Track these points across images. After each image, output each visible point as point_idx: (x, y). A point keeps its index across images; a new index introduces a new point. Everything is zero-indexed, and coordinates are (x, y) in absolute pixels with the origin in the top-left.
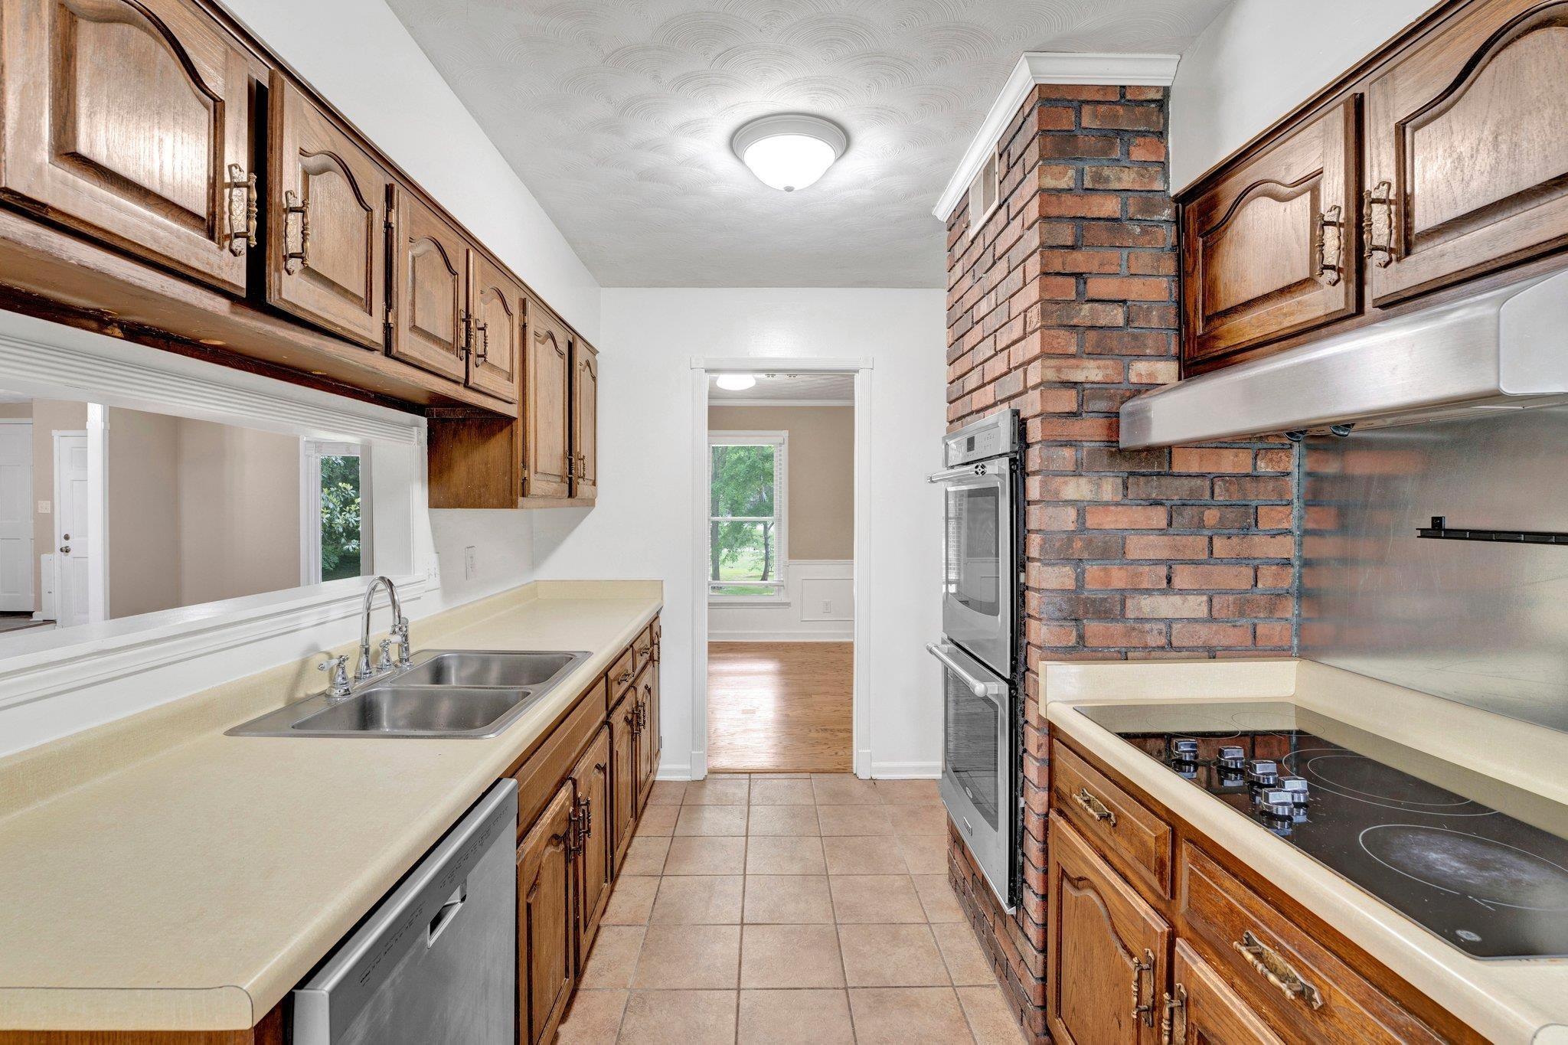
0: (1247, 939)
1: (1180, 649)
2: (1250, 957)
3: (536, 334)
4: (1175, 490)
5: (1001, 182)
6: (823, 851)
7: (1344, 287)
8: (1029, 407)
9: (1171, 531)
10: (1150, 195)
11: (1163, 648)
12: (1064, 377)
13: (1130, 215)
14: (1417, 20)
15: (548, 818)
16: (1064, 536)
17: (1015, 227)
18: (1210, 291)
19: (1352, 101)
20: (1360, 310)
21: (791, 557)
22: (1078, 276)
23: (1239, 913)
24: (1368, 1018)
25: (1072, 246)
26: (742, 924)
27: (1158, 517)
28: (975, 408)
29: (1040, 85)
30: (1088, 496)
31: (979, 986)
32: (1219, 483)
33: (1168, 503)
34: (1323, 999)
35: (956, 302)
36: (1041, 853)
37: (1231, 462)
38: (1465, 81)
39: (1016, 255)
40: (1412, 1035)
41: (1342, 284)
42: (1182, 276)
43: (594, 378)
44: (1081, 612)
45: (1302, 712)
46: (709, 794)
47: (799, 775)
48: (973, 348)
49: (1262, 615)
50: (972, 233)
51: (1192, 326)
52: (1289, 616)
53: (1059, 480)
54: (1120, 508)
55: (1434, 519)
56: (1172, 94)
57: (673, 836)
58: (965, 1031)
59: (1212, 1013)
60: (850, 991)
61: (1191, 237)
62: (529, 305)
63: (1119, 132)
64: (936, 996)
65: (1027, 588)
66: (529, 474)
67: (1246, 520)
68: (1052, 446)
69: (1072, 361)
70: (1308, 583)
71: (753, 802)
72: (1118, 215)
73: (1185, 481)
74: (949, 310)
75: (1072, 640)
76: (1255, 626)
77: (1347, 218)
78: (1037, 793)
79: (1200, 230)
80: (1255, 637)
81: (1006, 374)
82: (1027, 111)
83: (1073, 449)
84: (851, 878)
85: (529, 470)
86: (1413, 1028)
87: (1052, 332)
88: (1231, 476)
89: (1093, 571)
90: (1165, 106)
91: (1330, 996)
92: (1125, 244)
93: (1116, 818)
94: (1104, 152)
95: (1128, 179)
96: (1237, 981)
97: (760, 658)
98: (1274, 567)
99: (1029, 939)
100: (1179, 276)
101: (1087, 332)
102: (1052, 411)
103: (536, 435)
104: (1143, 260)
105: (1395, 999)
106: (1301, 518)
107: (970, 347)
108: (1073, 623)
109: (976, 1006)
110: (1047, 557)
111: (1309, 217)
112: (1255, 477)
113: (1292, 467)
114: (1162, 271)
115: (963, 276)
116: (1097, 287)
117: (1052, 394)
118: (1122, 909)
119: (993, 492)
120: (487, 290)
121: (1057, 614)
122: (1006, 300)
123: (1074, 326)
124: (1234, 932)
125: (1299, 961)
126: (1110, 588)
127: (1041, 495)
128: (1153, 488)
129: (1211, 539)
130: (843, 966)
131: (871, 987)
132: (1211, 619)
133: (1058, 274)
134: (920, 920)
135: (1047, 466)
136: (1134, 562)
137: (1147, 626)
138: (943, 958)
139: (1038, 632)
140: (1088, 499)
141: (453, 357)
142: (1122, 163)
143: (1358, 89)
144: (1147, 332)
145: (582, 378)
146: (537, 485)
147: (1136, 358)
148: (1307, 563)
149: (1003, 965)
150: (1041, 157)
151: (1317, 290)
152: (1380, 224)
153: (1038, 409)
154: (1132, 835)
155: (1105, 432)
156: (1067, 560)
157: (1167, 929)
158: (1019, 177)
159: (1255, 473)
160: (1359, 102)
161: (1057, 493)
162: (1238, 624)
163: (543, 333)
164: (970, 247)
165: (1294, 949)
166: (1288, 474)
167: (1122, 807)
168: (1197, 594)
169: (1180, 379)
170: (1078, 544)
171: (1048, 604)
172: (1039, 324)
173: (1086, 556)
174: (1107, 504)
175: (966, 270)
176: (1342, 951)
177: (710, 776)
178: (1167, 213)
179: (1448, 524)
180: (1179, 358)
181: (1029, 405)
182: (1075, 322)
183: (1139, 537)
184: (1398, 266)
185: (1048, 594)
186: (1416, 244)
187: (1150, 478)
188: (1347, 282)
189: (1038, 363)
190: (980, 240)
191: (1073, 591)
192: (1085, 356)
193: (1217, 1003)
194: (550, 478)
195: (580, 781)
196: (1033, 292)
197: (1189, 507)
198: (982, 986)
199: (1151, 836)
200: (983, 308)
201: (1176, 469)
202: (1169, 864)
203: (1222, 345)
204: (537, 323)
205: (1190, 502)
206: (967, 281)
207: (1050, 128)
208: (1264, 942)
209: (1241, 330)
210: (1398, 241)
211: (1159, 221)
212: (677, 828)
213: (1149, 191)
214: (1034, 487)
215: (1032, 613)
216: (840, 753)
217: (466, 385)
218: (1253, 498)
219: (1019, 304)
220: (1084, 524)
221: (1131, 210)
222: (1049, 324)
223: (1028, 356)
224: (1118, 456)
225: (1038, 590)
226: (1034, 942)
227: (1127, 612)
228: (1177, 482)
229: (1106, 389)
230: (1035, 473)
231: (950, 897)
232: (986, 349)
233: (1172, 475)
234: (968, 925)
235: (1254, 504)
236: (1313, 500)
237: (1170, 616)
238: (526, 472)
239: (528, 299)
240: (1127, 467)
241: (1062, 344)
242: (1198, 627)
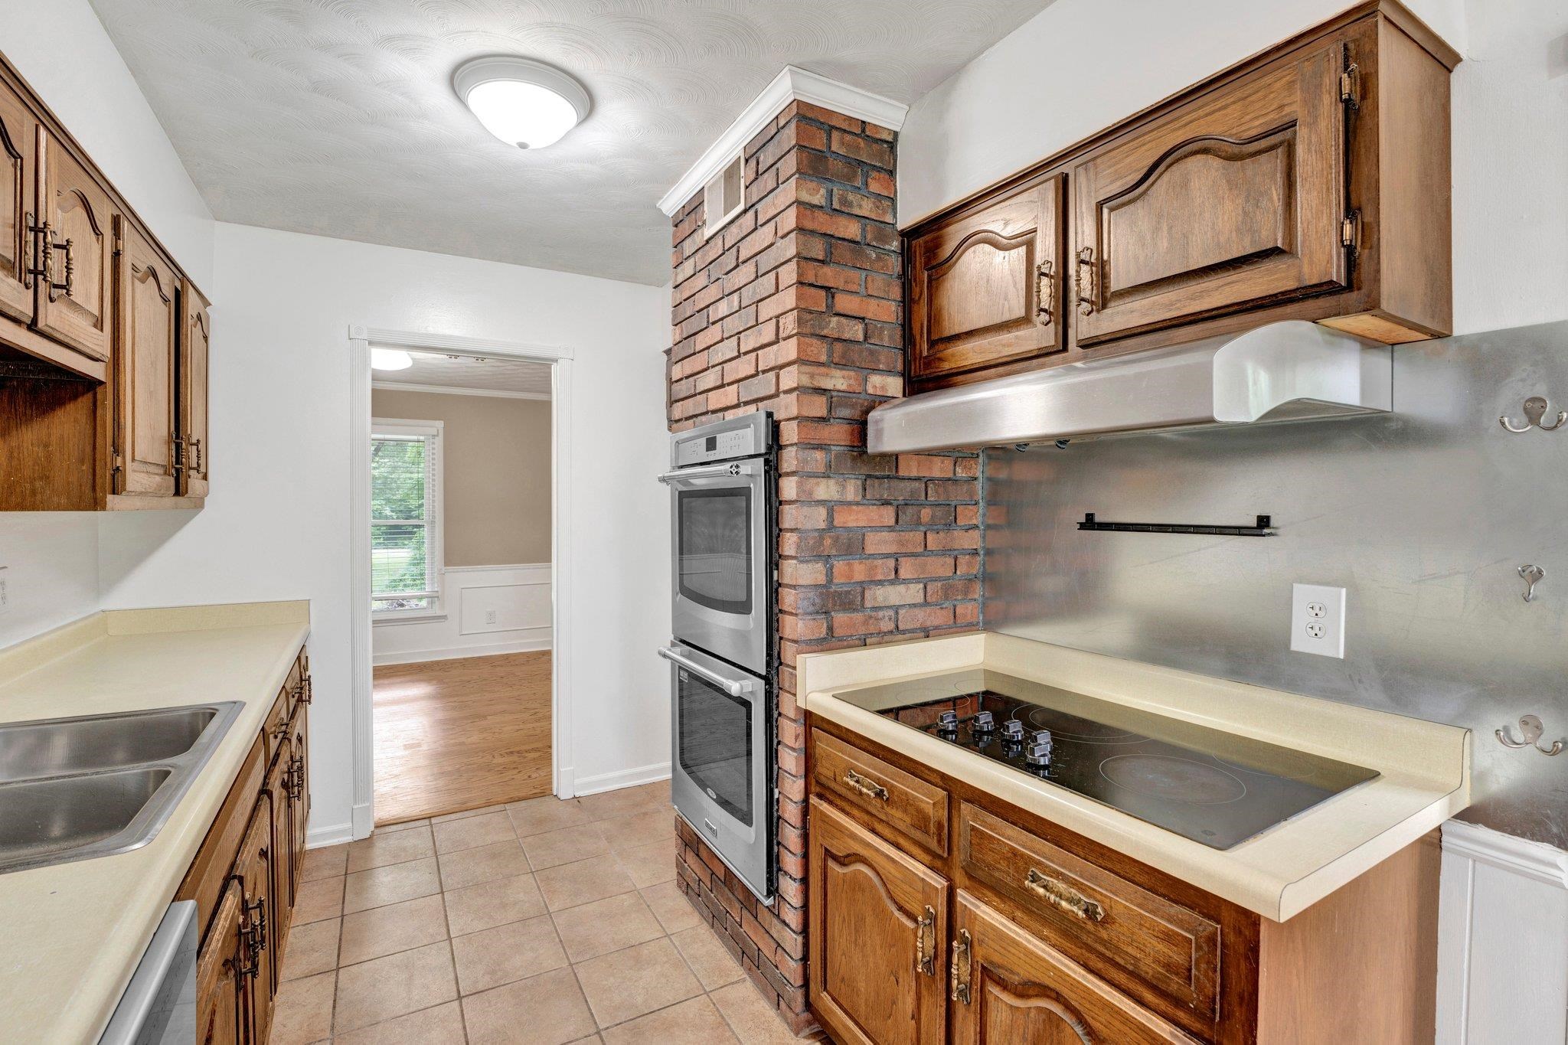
0: (1032, 876)
1: (904, 632)
2: (1041, 891)
3: (134, 268)
4: (902, 491)
5: (747, 187)
6: (538, 887)
7: (1054, 327)
8: (783, 410)
9: (898, 528)
10: (882, 225)
11: (892, 632)
12: (817, 384)
13: (868, 241)
14: (1113, 126)
15: (218, 941)
16: (816, 534)
17: (765, 235)
18: (934, 318)
19: (1060, 177)
20: (1065, 348)
21: (448, 562)
22: (827, 289)
23: (1022, 855)
24: (1146, 916)
25: (823, 261)
26: (460, 998)
27: (888, 515)
28: (711, 407)
29: (798, 101)
30: (836, 497)
31: (730, 984)
32: (931, 486)
33: (895, 503)
34: (1105, 910)
35: (685, 300)
36: (799, 839)
37: (939, 469)
38: (1147, 182)
39: (767, 261)
40: (1181, 920)
41: (1052, 325)
42: (907, 303)
43: (206, 338)
44: (830, 605)
45: (990, 674)
46: (380, 852)
47: (492, 809)
48: (708, 348)
49: (959, 597)
50: (708, 232)
51: (918, 347)
52: (976, 596)
53: (813, 481)
54: (860, 508)
55: (1087, 515)
56: (900, 138)
57: (343, 916)
58: (728, 1034)
59: (997, 948)
60: (603, 1033)
61: (918, 270)
62: (125, 226)
63: (860, 163)
64: (692, 1008)
65: (780, 585)
66: (124, 463)
67: (950, 520)
68: (806, 449)
69: (823, 370)
70: (989, 570)
71: (441, 851)
72: (858, 239)
73: (907, 483)
74: (675, 307)
75: (823, 632)
76: (955, 607)
77: (1057, 272)
78: (795, 782)
79: (926, 264)
80: (955, 617)
81: (752, 376)
82: (782, 122)
83: (823, 452)
84: (577, 909)
85: (124, 457)
86: (1182, 915)
87: (807, 340)
88: (939, 479)
89: (839, 565)
90: (894, 148)
91: (1111, 907)
92: (864, 266)
93: (888, 793)
94: (850, 178)
95: (866, 208)
96: (1019, 914)
97: (413, 681)
98: (967, 557)
99: (787, 925)
100: (903, 302)
101: (835, 343)
102: (807, 415)
103: (133, 408)
104: (877, 284)
105: (1164, 896)
106: (984, 515)
107: (705, 346)
108: (823, 616)
109: (732, 1005)
110: (803, 554)
111: (1025, 267)
112: (954, 481)
113: (979, 474)
114: (892, 296)
115: (694, 274)
116: (843, 303)
117: (806, 398)
118: (897, 874)
119: (744, 493)
120: (66, 193)
121: (811, 609)
122: (753, 303)
123: (825, 336)
124: (1018, 872)
125: (1082, 884)
126: (852, 581)
127: (797, 495)
128: (883, 490)
129: (925, 534)
130: (589, 1009)
131: (625, 1022)
132: (926, 603)
133: (811, 285)
134: (658, 935)
135: (803, 467)
136: (872, 556)
137: (881, 614)
138: (690, 967)
139: (793, 627)
140: (835, 499)
141: (14, 282)
142: (861, 192)
143: (1064, 169)
144: (881, 349)
145: (193, 335)
146: (136, 478)
147: (871, 371)
148: (989, 552)
149: (753, 956)
150: (798, 171)
151: (1030, 328)
152: (1083, 281)
153: (794, 412)
154: (906, 803)
155: (849, 438)
156: (818, 557)
157: (946, 884)
158: (771, 184)
159: (954, 478)
160: (1064, 180)
161: (811, 494)
162: (944, 606)
163: (143, 267)
164: (703, 246)
165: (1076, 875)
166: (976, 479)
167: (895, 781)
168: (916, 583)
169: (904, 396)
170: (828, 542)
171: (804, 599)
172: (795, 331)
173: (834, 552)
174: (850, 504)
175: (698, 269)
176: (1117, 867)
177: (377, 831)
178: (895, 245)
179: (1098, 519)
180: (903, 375)
181: (783, 409)
182: (825, 332)
183: (874, 533)
184: (1098, 315)
185: (803, 590)
186: (1110, 300)
187: (883, 481)
188: (1056, 324)
189: (794, 368)
190: (719, 240)
191: (824, 586)
192: (832, 365)
193: (1001, 936)
194: (152, 469)
195: (247, 877)
196: (788, 299)
197: (910, 507)
198: (733, 983)
199: (928, 803)
200: (723, 308)
201: (901, 473)
202: (946, 825)
203: (946, 366)
204: (134, 251)
205: (912, 502)
206: (701, 280)
207: (805, 144)
208: (1048, 875)
209: (964, 354)
210: (1097, 296)
211: (889, 251)
212: (345, 905)
213: (882, 222)
214: (789, 488)
215: (785, 608)
216: (534, 776)
217: (32, 326)
218: (954, 498)
219: (768, 310)
220: (832, 522)
221: (869, 236)
222: (804, 332)
223: (781, 361)
224: (859, 460)
225: (794, 587)
226: (793, 926)
227: (866, 602)
228: (902, 484)
229: (849, 398)
230: (788, 474)
231: (682, 902)
232: (728, 349)
233: (898, 478)
234: (706, 926)
235: (953, 503)
236: (992, 501)
237: (898, 604)
238: (119, 459)
239: (123, 217)
240: (865, 470)
241: (815, 352)
242: (917, 611)
